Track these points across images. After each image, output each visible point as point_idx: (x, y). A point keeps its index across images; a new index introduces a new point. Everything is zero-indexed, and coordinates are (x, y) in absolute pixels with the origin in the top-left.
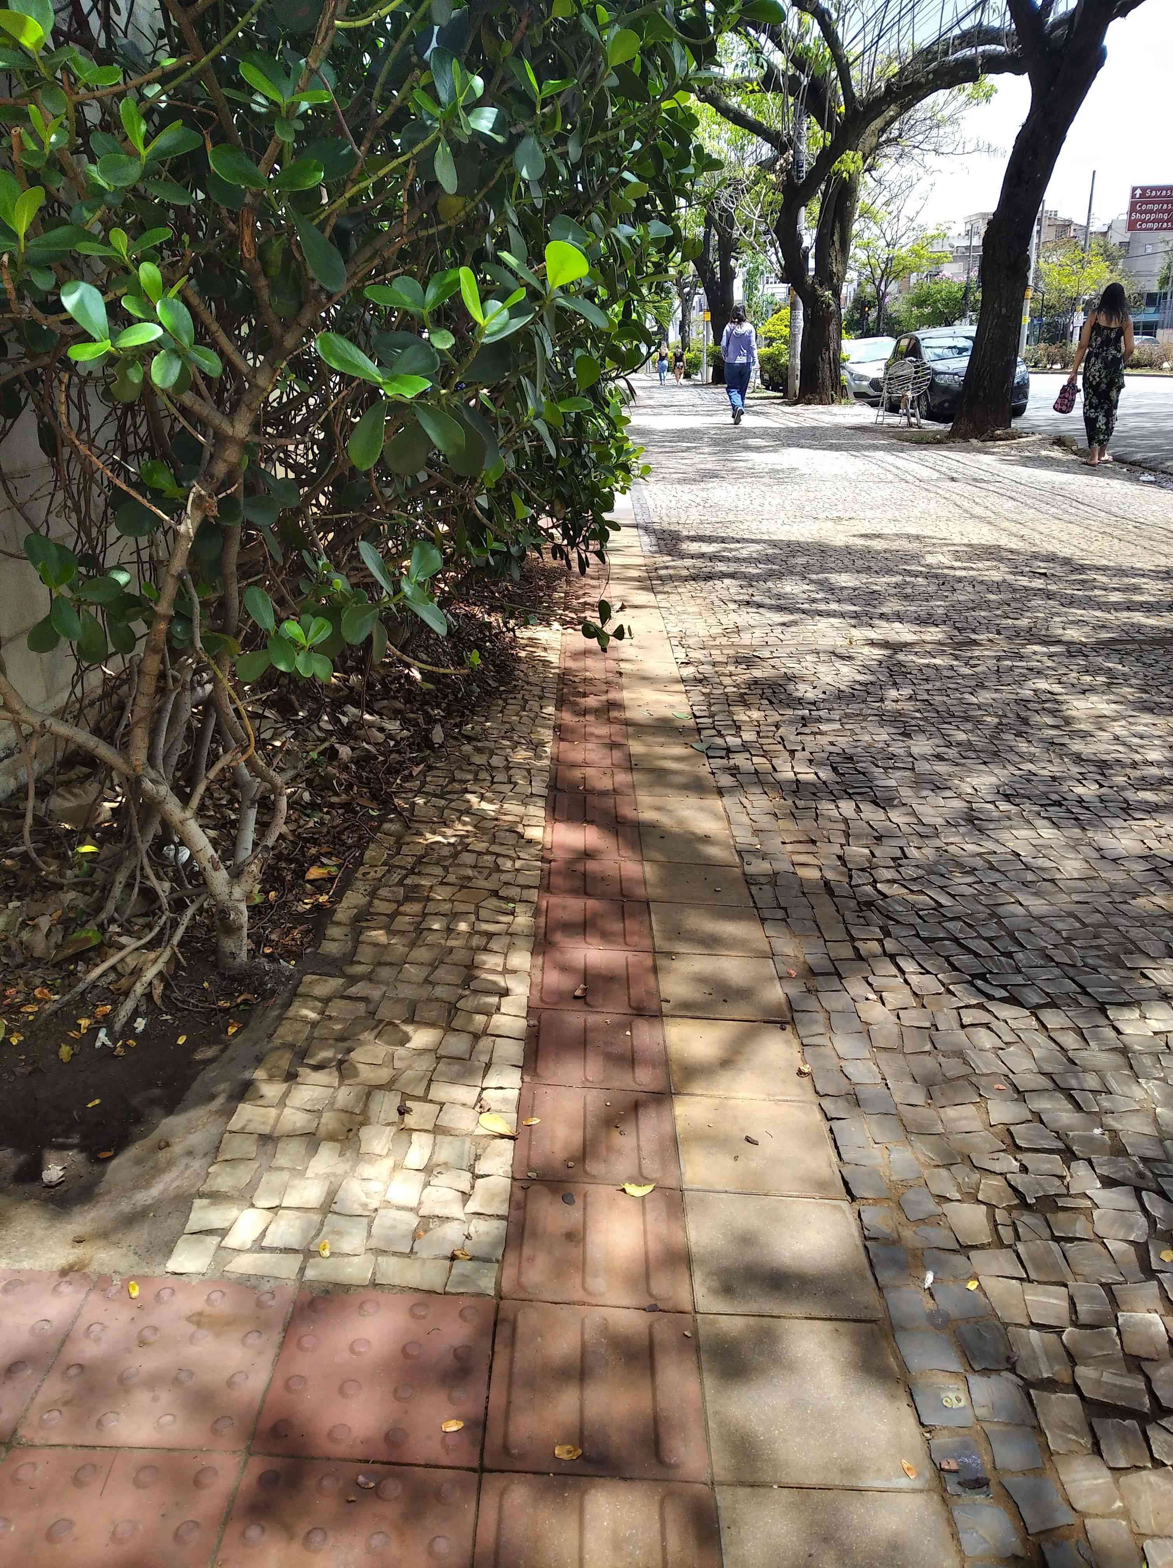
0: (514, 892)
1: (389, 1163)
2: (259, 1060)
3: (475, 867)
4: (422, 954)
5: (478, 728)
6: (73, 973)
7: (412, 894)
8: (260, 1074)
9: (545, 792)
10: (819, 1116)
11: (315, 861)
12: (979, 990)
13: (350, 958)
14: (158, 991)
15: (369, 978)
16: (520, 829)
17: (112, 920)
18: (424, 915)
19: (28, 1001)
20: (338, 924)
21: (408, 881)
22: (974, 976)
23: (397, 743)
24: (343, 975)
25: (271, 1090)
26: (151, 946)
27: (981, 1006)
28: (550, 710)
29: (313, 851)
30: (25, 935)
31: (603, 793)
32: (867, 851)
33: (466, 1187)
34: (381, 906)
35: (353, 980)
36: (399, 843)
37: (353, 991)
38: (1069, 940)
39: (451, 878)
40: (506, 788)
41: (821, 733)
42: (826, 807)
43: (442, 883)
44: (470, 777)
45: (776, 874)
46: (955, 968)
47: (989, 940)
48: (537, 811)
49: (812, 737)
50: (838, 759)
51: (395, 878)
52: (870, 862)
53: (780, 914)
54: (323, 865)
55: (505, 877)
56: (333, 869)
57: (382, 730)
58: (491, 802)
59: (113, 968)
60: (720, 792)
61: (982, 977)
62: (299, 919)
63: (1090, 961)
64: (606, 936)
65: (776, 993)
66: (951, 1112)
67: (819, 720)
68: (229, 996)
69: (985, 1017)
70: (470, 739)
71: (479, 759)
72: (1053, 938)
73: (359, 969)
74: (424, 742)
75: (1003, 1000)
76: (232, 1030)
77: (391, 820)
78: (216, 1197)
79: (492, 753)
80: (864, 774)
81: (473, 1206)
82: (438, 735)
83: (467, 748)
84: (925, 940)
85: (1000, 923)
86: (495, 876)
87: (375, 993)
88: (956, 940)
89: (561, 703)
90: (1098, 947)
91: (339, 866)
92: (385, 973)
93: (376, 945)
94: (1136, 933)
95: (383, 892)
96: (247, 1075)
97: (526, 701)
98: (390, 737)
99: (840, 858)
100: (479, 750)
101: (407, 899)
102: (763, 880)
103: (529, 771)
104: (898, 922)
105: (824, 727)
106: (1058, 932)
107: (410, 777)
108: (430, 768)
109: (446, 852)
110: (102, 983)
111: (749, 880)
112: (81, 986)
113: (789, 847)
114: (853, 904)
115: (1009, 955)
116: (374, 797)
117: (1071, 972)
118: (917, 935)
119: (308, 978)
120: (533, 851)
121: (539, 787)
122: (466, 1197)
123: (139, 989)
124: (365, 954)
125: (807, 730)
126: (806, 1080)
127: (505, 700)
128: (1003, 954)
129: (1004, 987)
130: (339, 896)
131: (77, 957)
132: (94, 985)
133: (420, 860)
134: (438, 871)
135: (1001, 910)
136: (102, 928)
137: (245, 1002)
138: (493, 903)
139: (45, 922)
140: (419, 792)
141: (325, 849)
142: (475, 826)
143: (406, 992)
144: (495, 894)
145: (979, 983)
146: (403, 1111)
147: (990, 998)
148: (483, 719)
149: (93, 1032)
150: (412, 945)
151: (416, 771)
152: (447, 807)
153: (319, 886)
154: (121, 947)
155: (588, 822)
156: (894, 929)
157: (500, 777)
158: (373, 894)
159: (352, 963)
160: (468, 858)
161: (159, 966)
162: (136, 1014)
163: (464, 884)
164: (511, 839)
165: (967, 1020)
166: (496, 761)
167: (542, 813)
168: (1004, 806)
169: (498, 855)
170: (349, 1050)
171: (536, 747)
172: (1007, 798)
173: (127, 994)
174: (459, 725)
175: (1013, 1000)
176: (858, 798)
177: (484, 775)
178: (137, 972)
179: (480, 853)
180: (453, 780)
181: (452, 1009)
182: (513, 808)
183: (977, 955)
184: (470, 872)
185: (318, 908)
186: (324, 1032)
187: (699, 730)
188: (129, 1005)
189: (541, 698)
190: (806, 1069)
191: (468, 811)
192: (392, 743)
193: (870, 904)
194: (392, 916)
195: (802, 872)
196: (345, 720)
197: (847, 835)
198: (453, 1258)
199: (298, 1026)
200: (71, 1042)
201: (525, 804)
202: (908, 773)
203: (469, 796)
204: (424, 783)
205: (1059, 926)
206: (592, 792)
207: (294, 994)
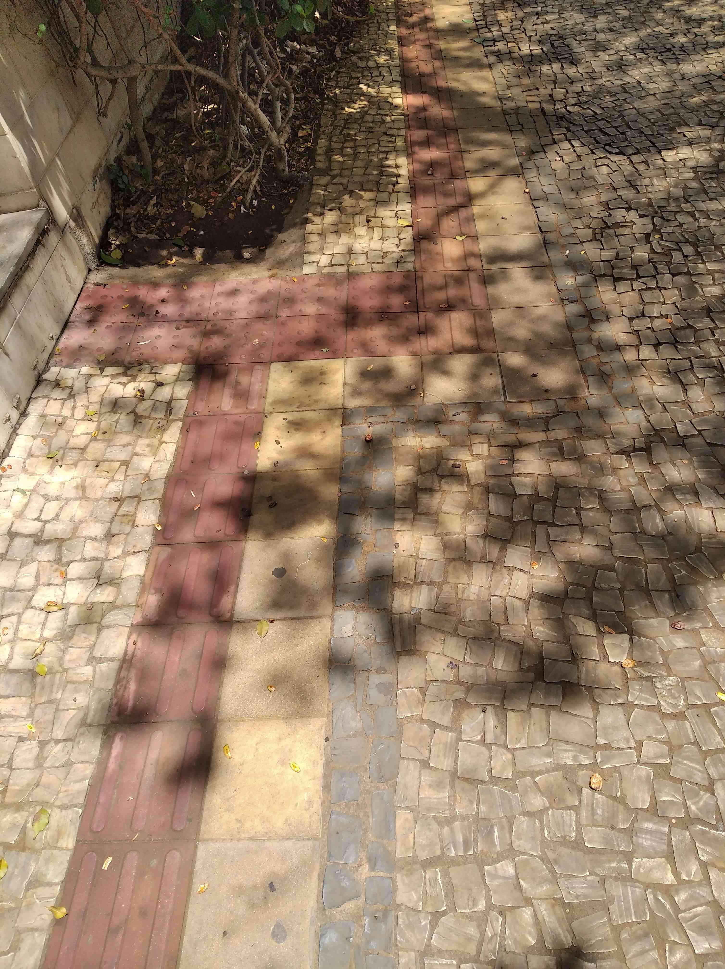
0: (393, 132)
1: (367, 238)
2: (308, 210)
3: (373, 122)
4: (359, 163)
5: (357, 45)
6: (224, 184)
7: (347, 138)
8: (310, 214)
9: (399, 79)
10: (531, 207)
11: (299, 127)
12: (607, 151)
13: (330, 168)
14: (258, 188)
15: (340, 175)
16: (390, 100)
17: (231, 161)
18: (356, 147)
19: (209, 198)
20: (319, 155)
21: (344, 132)
22: (605, 145)
23: (318, 61)
24: (329, 175)
25: (317, 220)
26: (250, 170)
27: (606, 157)
28: (393, 28)
29: (297, 122)
30: (198, 171)
31: (429, 75)
32: (564, 90)
33: (397, 242)
34: (335, 145)
35: (334, 177)
36: (335, 115)
37: (335, 181)
38: (653, 124)
39: (363, 129)
40: (379, 79)
41: (547, 22)
42: (546, 68)
43: (360, 132)
44: (359, 75)
45: (518, 108)
46: (597, 142)
47: (616, 128)
48: (397, 89)
49: (541, 26)
50: (554, 38)
51: (338, 131)
52: (565, 96)
53: (519, 127)
54: (303, 129)
55: (388, 125)
56: (309, 130)
57: (308, 53)
58: (373, 87)
59: (238, 181)
60: (490, 66)
61: (609, 145)
62: (302, 155)
63: (661, 132)
64: (438, 147)
65: (515, 161)
66: (585, 200)
67: (547, 13)
68: (285, 188)
69: (606, 161)
70: (354, 53)
71: (362, 64)
72: (647, 123)
73: (335, 172)
74: (331, 57)
75: (616, 153)
76: (291, 202)
77: (327, 104)
78: (310, 253)
79: (368, 60)
80: (568, 46)
81: (401, 248)
82: (338, 53)
83: (354, 58)
84: (586, 132)
85: (623, 120)
86: (384, 125)
87: (345, 181)
88: (600, 130)
89: (399, 22)
90: (667, 125)
91: (311, 129)
92: (346, 173)
93: (339, 161)
94: (687, 116)
95: (335, 139)
96: (305, 216)
97: (380, 24)
98: (314, 57)
99: (551, 96)
100: (361, 59)
101: (346, 141)
102: (512, 112)
103: (389, 67)
104: (574, 124)
105: (548, 18)
106: (650, 120)
107: (329, 79)
108: (338, 73)
109: (358, 116)
110: (236, 187)
111: (505, 113)
112: (228, 190)
113: (525, 93)
114: (554, 118)
115: (624, 133)
116: (316, 93)
117: (650, 138)
118: (583, 129)
119: (315, 178)
120: (399, 111)
121: (396, 75)
122: (398, 246)
123: (252, 188)
124: (335, 166)
125: (539, 21)
126: (527, 195)
127: (368, 25)
128: (621, 133)
129: (618, 148)
130: (316, 141)
131: (223, 178)
132: (233, 189)
133: (347, 122)
134: (356, 126)
135: (625, 113)
136: (229, 164)
137: (292, 190)
138: (385, 138)
139: (205, 164)
140: (336, 87)
141: (302, 122)
142: (368, 102)
143: (357, 179)
144: (385, 134)
145: (607, 147)
146: (368, 221)
147: (611, 153)
148: (358, 39)
149: (238, 207)
150: (354, 160)
151: (332, 74)
152: (352, 93)
153: (306, 139)
154: (240, 172)
155: (423, 92)
156: (572, 128)
157: (375, 73)
158: (330, 140)
159: (331, 170)
160: (368, 118)
161: (257, 177)
162: (252, 199)
163: (370, 130)
164: (387, 106)
165: (598, 164)
166: (371, 64)
167: (399, 90)
168: (640, 55)
169: (382, 115)
170: (341, 203)
171: (389, 52)
172: (643, 50)
173: (247, 191)
174: (347, 45)
175: (621, 153)
176: (563, 61)
177: (366, 73)
178: (249, 182)
179: (374, 115)
180: (351, 78)
181: (378, 184)
182: (385, 90)
183: (609, 135)
184: (371, 125)
185: (307, 149)
186: (329, 198)
187: (478, 29)
188: (249, 195)
189: (387, 21)
190: (527, 190)
191: (363, 94)
192: (315, 61)
193: (562, 117)
194: (342, 148)
195: (531, 105)
196: (289, 50)
197: (555, 83)
198: (398, 262)
199: (317, 196)
200: (232, 212)
201: (390, 87)
202: (592, 42)
203: (361, 86)
204: (337, 82)
205: (651, 117)
206: (422, 75)
207: (312, 185)
